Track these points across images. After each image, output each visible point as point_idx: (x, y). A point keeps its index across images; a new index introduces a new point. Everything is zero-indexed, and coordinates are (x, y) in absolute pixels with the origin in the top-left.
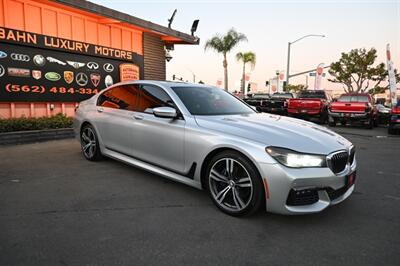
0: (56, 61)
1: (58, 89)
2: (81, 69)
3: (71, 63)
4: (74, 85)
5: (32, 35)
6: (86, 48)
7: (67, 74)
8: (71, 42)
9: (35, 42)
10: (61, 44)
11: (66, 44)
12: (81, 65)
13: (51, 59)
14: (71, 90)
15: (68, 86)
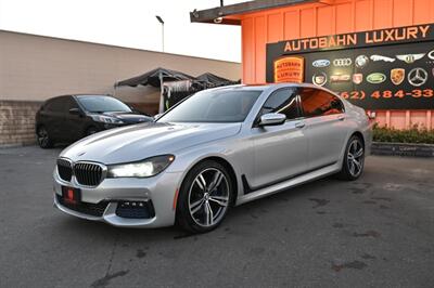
0: (381, 58)
1: (381, 94)
2: (417, 63)
3: (403, 58)
4: (405, 86)
5: (352, 35)
6: (424, 31)
7: (394, 72)
8: (400, 30)
9: (354, 42)
10: (385, 36)
11: (393, 35)
12: (418, 57)
13: (376, 58)
14: (400, 94)
15: (395, 89)
